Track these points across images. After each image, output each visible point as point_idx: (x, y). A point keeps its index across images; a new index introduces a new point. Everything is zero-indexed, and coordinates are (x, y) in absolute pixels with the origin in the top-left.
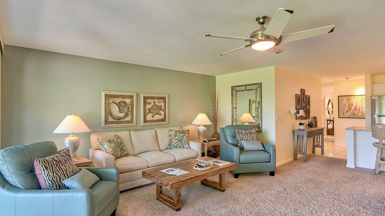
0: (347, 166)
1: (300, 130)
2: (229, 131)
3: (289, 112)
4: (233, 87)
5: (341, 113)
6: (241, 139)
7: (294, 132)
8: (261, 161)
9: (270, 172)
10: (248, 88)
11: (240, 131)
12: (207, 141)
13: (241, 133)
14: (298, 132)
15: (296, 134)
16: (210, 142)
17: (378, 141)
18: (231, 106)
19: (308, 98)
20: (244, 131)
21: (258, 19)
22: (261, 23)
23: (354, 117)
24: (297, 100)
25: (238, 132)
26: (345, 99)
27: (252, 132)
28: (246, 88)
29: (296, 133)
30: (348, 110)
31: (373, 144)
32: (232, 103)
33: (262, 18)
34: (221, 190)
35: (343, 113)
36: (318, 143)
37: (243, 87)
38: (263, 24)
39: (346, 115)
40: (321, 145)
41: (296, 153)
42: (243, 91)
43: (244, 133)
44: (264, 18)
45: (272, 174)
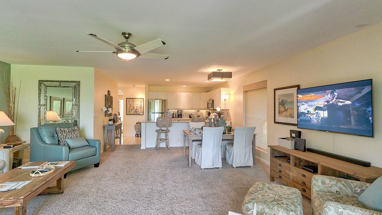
0: (141, 148)
1: (109, 125)
2: (47, 131)
3: (102, 110)
4: (41, 81)
5: (128, 111)
6: (65, 137)
7: (104, 127)
8: (89, 156)
9: (95, 165)
10: (63, 84)
11: (62, 129)
12: (12, 146)
13: (64, 131)
14: (108, 127)
15: (106, 129)
16: (15, 147)
17: (158, 128)
18: (38, 103)
19: (111, 98)
20: (66, 129)
21: (124, 34)
22: (126, 38)
23: (136, 113)
24: (106, 99)
25: (60, 131)
26: (131, 100)
27: (75, 130)
28: (61, 84)
29: (106, 127)
30: (132, 109)
31: (156, 131)
32: (40, 100)
33: (128, 34)
34: (60, 193)
35: (129, 111)
36: (117, 135)
37: (55, 83)
38: (128, 38)
39: (132, 113)
40: (119, 136)
41: (106, 145)
42: (56, 87)
43: (67, 131)
44: (130, 34)
45: (97, 165)
